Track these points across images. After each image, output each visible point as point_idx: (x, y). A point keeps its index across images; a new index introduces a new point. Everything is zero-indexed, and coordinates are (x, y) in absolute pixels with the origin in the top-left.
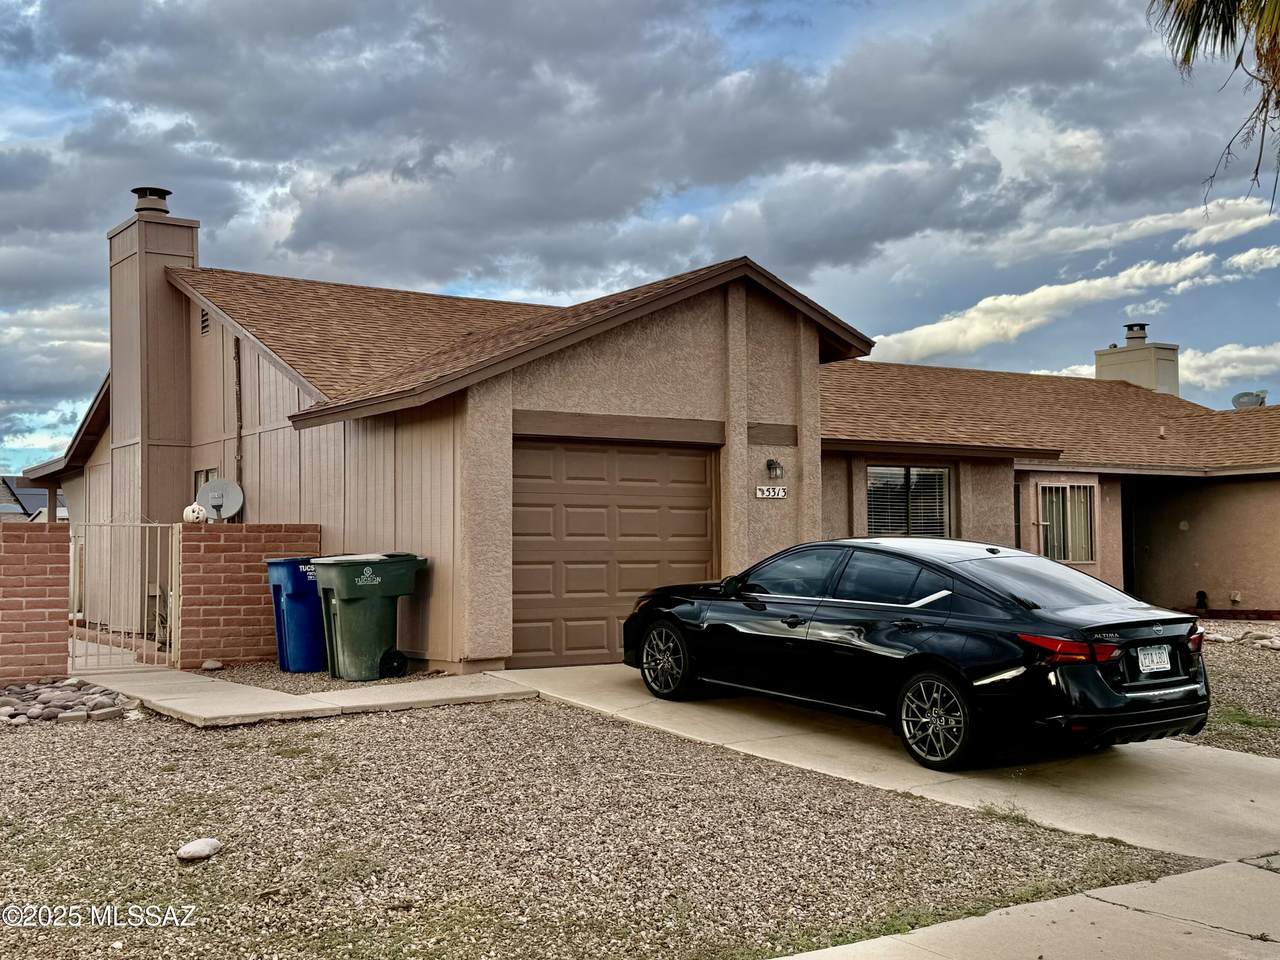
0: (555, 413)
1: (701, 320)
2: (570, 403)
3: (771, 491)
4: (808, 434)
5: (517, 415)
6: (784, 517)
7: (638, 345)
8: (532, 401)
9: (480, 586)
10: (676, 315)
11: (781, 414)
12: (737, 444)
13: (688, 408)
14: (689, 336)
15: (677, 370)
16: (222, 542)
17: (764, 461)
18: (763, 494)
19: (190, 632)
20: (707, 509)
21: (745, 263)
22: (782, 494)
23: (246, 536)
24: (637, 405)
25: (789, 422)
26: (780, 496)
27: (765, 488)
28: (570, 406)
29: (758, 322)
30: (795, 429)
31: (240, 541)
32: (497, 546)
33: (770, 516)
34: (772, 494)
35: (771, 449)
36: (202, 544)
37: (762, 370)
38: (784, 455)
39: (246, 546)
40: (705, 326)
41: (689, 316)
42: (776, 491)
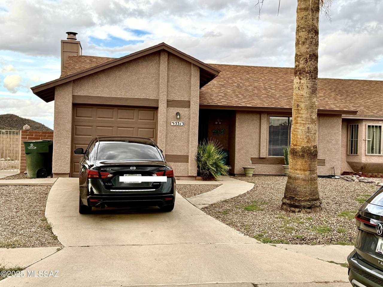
0: (90, 96)
1: (150, 65)
2: (96, 93)
3: (177, 123)
4: (193, 104)
5: (74, 97)
6: (183, 132)
7: (123, 74)
8: (82, 92)
9: (58, 150)
10: (139, 63)
11: (183, 97)
12: (162, 107)
13: (144, 95)
14: (145, 71)
15: (140, 82)
16: (34, 136)
17: (176, 113)
18: (174, 124)
19: (23, 162)
20: (154, 129)
21: (163, 44)
22: (182, 124)
23: (41, 135)
24: (123, 94)
25: (187, 99)
26: (181, 125)
27: (175, 122)
28: (95, 94)
29: (174, 65)
30: (189, 102)
31: (40, 136)
32: (65, 138)
33: (177, 132)
34: (178, 124)
35: (178, 109)
36: (28, 137)
37: (176, 82)
38: (183, 111)
39: (41, 138)
40: (152, 67)
41: (145, 64)
42: (180, 123)
